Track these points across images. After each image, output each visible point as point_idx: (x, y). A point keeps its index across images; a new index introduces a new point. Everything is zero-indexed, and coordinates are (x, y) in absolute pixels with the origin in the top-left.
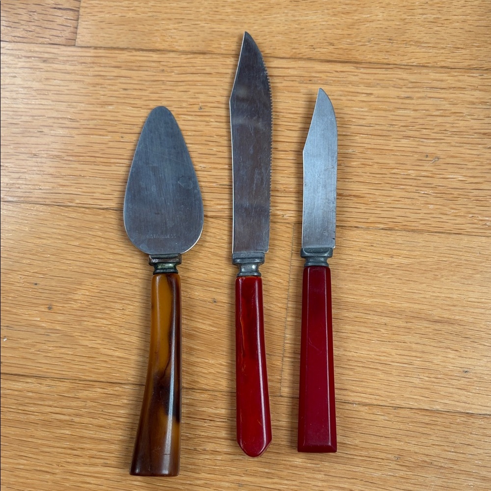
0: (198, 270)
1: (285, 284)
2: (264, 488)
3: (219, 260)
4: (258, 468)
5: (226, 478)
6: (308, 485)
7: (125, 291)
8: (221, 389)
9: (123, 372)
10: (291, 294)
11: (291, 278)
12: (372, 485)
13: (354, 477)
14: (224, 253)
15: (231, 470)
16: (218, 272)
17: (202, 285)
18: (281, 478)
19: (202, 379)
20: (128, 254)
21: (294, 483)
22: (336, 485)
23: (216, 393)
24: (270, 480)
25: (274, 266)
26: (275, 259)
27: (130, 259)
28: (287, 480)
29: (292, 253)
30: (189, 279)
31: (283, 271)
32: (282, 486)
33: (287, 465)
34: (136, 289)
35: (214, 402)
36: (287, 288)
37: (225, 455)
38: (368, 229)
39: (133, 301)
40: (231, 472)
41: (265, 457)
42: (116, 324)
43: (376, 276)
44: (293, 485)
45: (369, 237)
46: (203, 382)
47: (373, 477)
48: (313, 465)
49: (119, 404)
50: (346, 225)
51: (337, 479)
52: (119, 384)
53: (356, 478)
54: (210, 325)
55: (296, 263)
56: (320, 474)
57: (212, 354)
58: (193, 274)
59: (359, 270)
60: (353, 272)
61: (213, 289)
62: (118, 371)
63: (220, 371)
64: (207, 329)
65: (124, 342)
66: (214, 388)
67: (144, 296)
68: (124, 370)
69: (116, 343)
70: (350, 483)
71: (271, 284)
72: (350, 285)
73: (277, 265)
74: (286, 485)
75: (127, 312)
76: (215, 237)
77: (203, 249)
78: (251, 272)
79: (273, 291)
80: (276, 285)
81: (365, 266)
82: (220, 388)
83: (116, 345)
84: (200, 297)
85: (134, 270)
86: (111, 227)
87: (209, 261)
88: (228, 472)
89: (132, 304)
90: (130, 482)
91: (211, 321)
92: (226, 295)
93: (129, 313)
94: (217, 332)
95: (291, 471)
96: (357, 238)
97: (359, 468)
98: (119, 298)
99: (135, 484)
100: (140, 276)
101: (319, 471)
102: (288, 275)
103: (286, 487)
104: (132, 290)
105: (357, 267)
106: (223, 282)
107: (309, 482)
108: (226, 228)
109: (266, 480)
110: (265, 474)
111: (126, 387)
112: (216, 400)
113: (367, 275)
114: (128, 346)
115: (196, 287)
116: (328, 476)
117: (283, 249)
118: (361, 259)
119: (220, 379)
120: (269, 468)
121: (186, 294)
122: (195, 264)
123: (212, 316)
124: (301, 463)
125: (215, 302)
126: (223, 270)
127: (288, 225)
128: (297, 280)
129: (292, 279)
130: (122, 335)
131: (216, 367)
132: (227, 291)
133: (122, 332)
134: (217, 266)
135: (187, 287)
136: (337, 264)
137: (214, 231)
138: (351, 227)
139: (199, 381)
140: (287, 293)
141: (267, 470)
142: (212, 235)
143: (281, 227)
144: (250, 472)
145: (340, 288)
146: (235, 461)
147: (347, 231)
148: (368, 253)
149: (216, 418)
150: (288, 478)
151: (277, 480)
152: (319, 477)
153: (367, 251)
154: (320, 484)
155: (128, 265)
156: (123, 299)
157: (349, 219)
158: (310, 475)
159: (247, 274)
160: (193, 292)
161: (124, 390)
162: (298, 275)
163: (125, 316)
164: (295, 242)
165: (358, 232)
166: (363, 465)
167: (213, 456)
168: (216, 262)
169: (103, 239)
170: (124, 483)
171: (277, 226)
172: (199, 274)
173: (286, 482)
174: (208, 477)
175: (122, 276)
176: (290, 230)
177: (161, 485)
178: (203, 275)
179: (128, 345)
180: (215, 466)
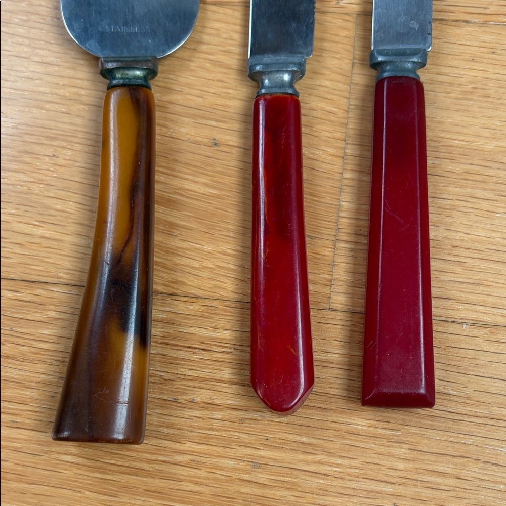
0: (186, 90)
1: (340, 115)
2: (299, 472)
3: (225, 73)
4: (287, 435)
5: (230, 452)
6: (378, 467)
7: (60, 125)
8: (223, 296)
9: (49, 263)
10: (351, 132)
11: (352, 105)
12: (496, 468)
13: (464, 455)
14: (233, 61)
15: (239, 438)
16: (224, 94)
17: (193, 116)
18: (330, 454)
19: (191, 278)
20: (67, 65)
21: (352, 463)
22: (430, 468)
23: (215, 304)
24: (309, 457)
25: (322, 84)
26: (322, 72)
27: (70, 73)
28: (340, 457)
29: (353, 63)
30: (170, 106)
31: (336, 92)
32: (330, 468)
33: (341, 430)
34: (79, 121)
35: (211, 318)
36: (345, 121)
37: (229, 411)
38: (486, 24)
39: (71, 142)
40: (238, 442)
41: (301, 415)
42: (40, 180)
43: (501, 104)
44: (352, 467)
45: (488, 38)
46: (193, 284)
47: (498, 455)
48: (388, 432)
49: (42, 319)
50: (447, 18)
51: (432, 458)
52: (43, 285)
53: (468, 456)
54: (206, 185)
55: (361, 78)
56: (401, 448)
57: (208, 235)
58: (179, 97)
59: (471, 92)
60: (461, 96)
61: (214, 123)
62: (42, 261)
63: (222, 264)
64: (201, 192)
65: (53, 212)
66: (211, 294)
67: (91, 133)
68: (51, 261)
69: (40, 214)
70: (457, 464)
71: (315, 114)
72: (457, 118)
73: (328, 83)
74: (338, 465)
75: (60, 161)
76: (218, 36)
77: (198, 55)
78: (280, 87)
79: (320, 127)
80: (323, 117)
81: (482, 86)
82: (222, 293)
83: (39, 216)
84: (189, 136)
85: (75, 90)
86: (42, 21)
87: (207, 75)
88: (234, 442)
89: (70, 147)
90: (56, 456)
91: (209, 178)
92: (236, 134)
93: (64, 162)
94: (217, 197)
95: (347, 442)
96: (466, 40)
97: (473, 437)
98: (47, 137)
99: (66, 460)
100: (85, 99)
101: (398, 442)
102: (345, 100)
103: (338, 469)
104: (72, 124)
105: (469, 87)
106: (232, 111)
107: (381, 462)
108: (239, 22)
109: (302, 457)
110: (300, 445)
111: (56, 290)
112: (215, 314)
113: (486, 102)
114: (60, 218)
115: (182, 118)
116: (415, 452)
117: (338, 56)
118: (473, 74)
119: (222, 279)
120: (308, 436)
121: (164, 130)
122: (182, 80)
123: (210, 168)
124: (366, 428)
125: (215, 144)
126: (230, 91)
127: (346, 17)
128: (362, 109)
129: (353, 107)
130: (51, 200)
131: (214, 258)
132: (237, 126)
133: (51, 195)
134: (221, 84)
135: (166, 119)
136: (433, 82)
137: (216, 25)
138: (457, 21)
139: (186, 281)
140: (344, 130)
141: (304, 439)
142: (213, 32)
143: (335, 21)
144: (273, 442)
145: (439, 122)
146: (247, 421)
147: (450, 27)
148: (487, 65)
149: (215, 345)
150: (342, 455)
151: (323, 457)
152: (398, 453)
153: (485, 61)
154: (400, 465)
155: (66, 81)
156: (55, 139)
157: (452, 8)
158: (382, 450)
159: (273, 90)
160: (177, 128)
161: (50, 294)
162: (363, 100)
163: (57, 168)
164: (359, 44)
165: (469, 29)
166: (480, 433)
167: (207, 412)
168: (219, 76)
169: (25, 40)
170: (46, 457)
171: (328, 18)
172: (189, 97)
173: (338, 461)
174: (198, 450)
175: (56, 101)
176: (350, 25)
177: (111, 462)
178: (195, 98)
179: (61, 216)
180: (210, 429)
